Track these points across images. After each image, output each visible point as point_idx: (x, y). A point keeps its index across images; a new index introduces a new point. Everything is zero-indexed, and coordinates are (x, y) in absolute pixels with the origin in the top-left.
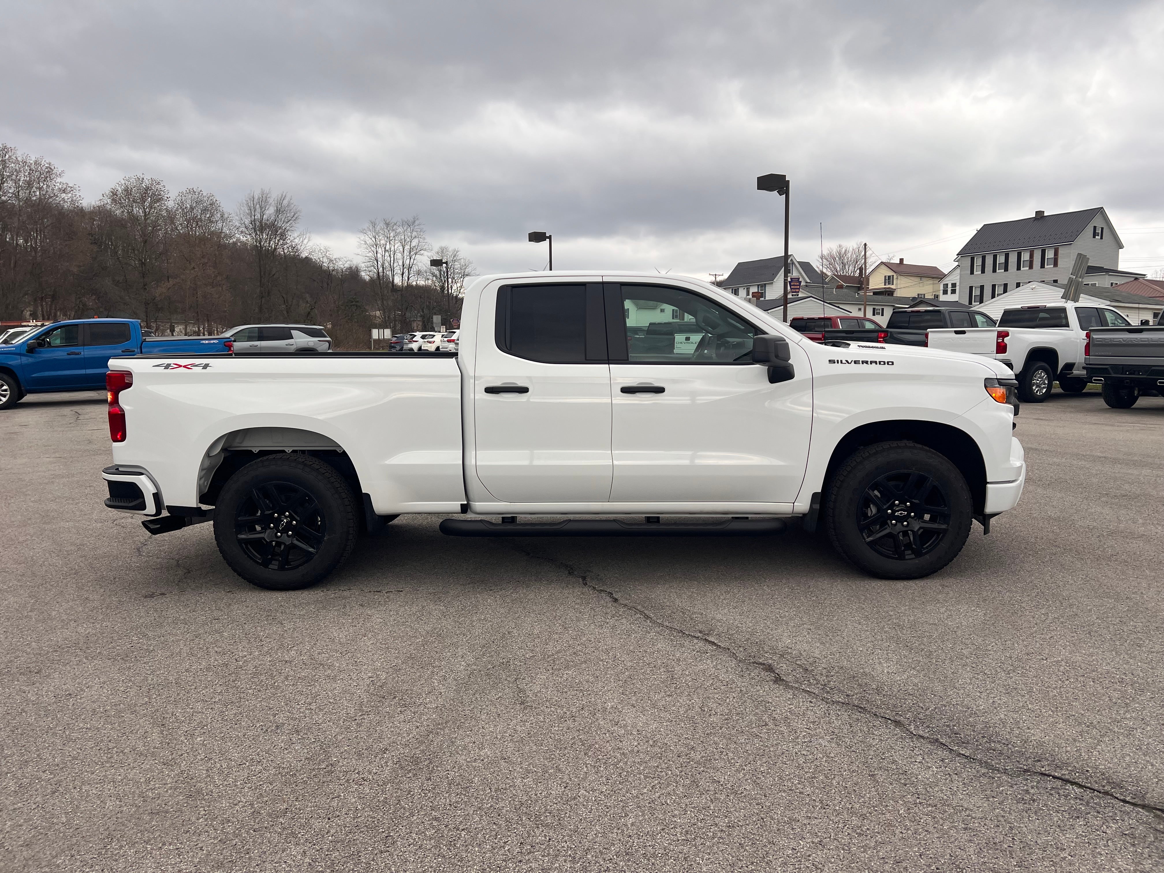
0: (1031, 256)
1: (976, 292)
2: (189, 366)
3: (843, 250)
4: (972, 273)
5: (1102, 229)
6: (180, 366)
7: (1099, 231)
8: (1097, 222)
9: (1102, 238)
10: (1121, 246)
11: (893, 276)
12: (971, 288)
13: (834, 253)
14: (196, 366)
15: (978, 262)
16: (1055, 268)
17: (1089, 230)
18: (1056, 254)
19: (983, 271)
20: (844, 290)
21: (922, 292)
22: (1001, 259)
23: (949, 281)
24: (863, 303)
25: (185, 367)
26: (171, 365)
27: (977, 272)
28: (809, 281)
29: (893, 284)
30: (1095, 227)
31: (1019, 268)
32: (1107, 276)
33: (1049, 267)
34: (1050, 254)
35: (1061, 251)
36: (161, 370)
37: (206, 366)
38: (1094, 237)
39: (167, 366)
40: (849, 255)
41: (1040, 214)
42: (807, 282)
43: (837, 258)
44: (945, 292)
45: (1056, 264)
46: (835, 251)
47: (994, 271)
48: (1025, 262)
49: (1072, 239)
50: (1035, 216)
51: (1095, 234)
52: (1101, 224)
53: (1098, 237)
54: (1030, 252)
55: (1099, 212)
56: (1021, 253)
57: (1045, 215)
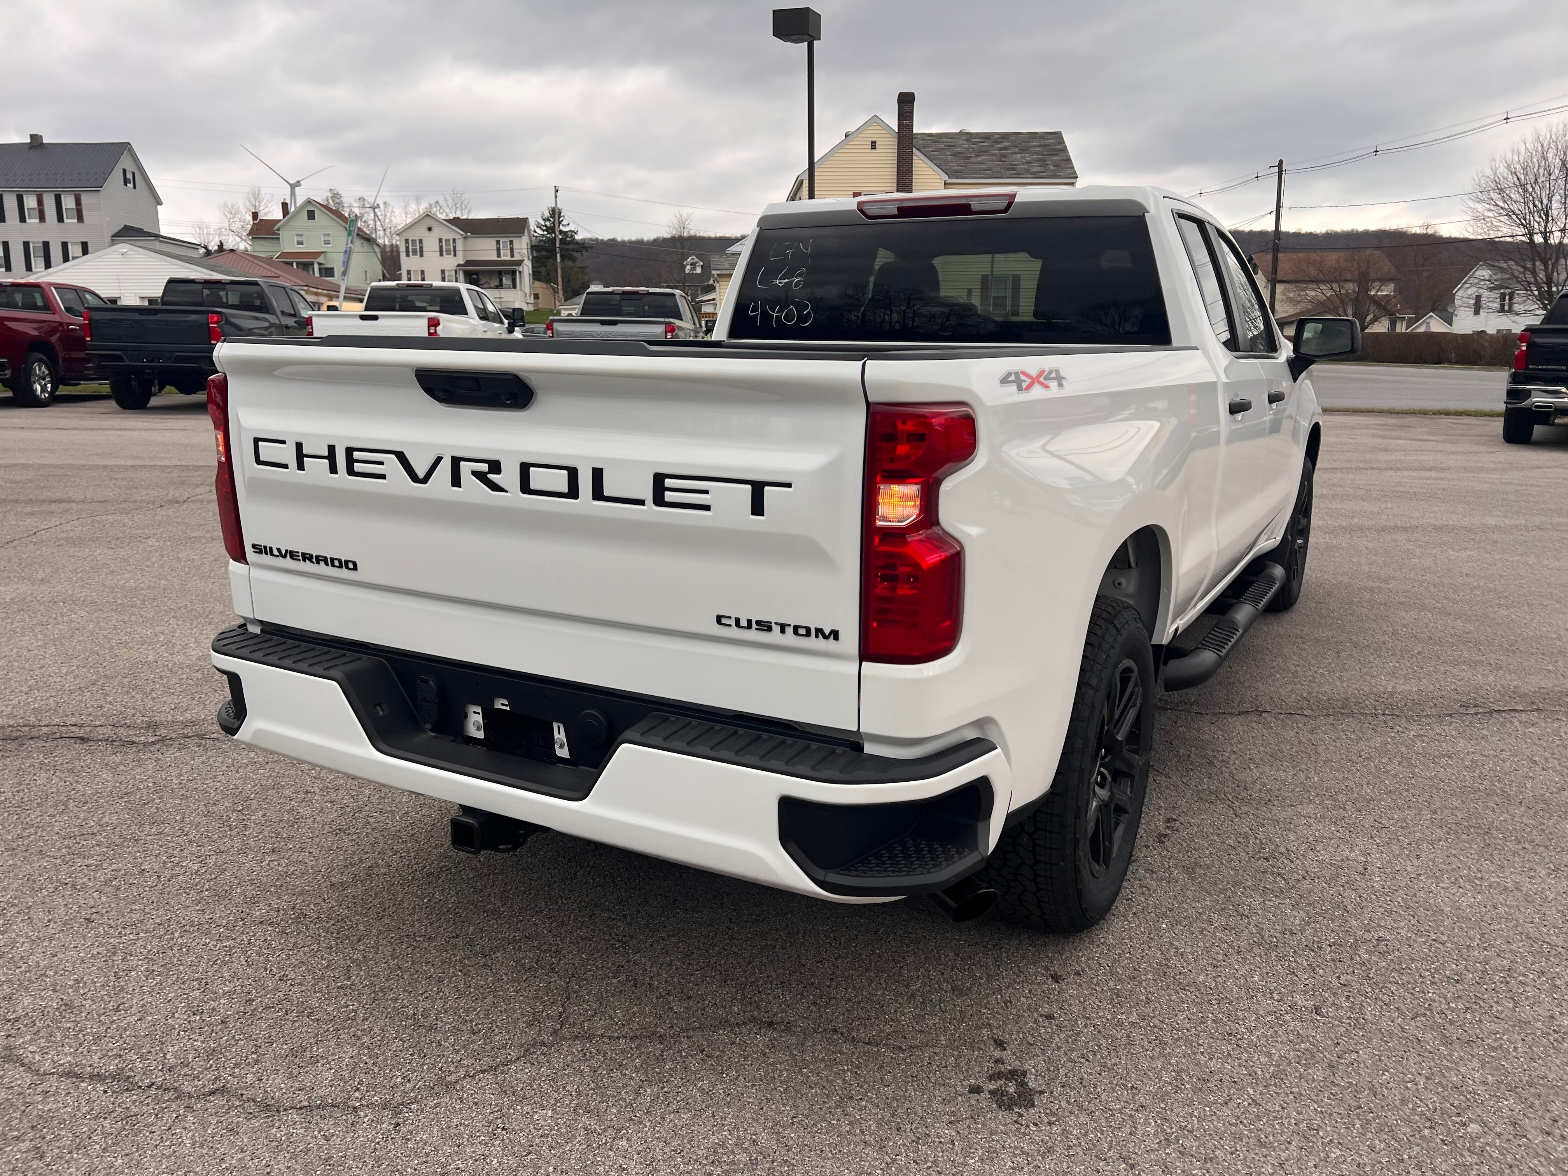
0: (40, 202)
5: (133, 174)
7: (129, 176)
8: (125, 162)
9: (135, 187)
10: (160, 203)
16: (81, 225)
17: (118, 174)
18: (78, 202)
30: (124, 171)
31: (23, 219)
32: (157, 243)
33: (70, 221)
34: (68, 202)
35: (85, 199)
38: (126, 185)
41: (36, 139)
45: (80, 219)
48: (31, 211)
49: (97, 184)
50: (29, 141)
51: (126, 181)
52: (130, 167)
53: (130, 185)
54: (37, 195)
55: (125, 148)
56: (22, 196)
57: (45, 141)
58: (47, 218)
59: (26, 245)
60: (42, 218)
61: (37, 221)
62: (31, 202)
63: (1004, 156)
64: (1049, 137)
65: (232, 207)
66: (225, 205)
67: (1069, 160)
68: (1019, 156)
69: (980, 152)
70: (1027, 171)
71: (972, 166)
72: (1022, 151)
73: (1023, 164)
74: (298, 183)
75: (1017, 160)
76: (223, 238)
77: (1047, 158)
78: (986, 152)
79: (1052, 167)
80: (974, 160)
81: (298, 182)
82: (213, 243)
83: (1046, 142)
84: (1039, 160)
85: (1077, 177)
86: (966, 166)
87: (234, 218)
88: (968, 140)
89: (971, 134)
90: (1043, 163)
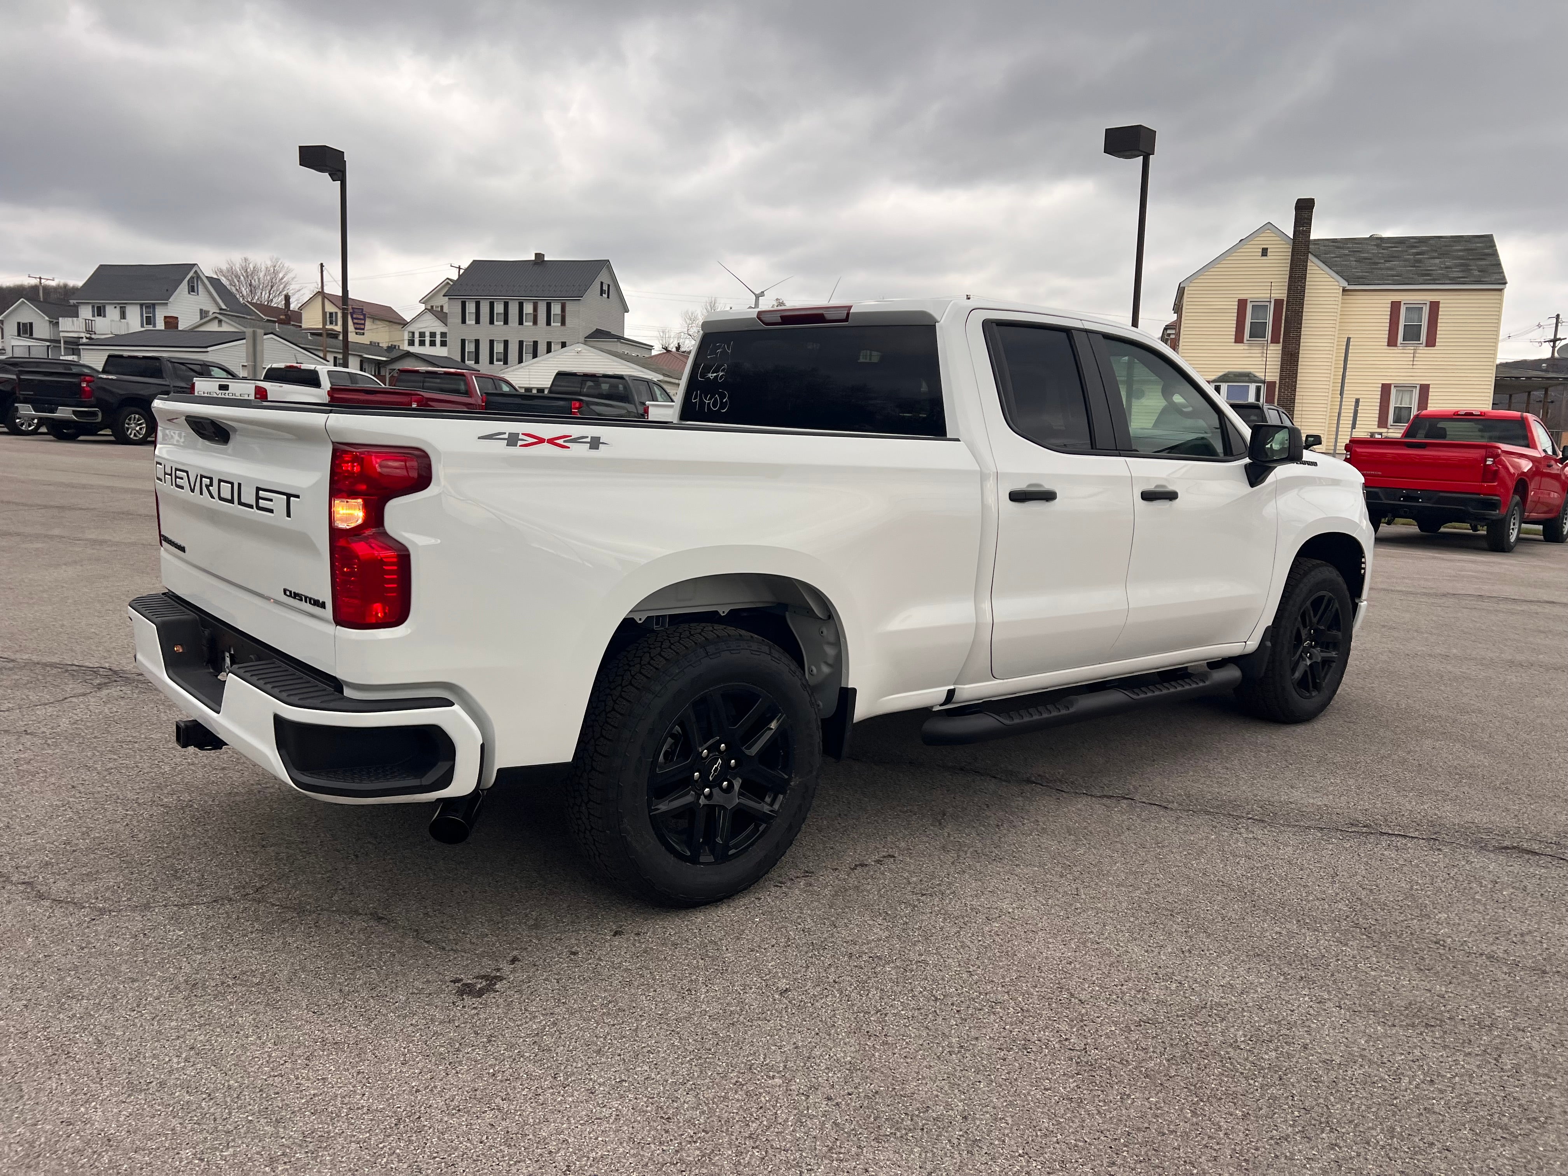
0: (535, 309)
1: (470, 348)
2: (560, 442)
3: (251, 266)
4: (464, 321)
5: (609, 286)
6: (541, 441)
7: (605, 288)
8: (603, 277)
9: (608, 297)
10: (627, 311)
11: (336, 313)
12: (463, 342)
13: (237, 268)
14: (575, 441)
15: (471, 308)
16: (563, 328)
17: (596, 286)
18: (563, 309)
19: (478, 321)
20: (289, 327)
21: (375, 340)
22: (499, 308)
23: (416, 328)
24: (322, 348)
25: (551, 441)
26: (521, 437)
27: (471, 321)
28: (224, 307)
29: (336, 325)
30: (602, 283)
31: (521, 323)
32: (619, 344)
33: (555, 324)
34: (556, 309)
35: (569, 307)
36: (500, 446)
37: (595, 443)
38: (601, 295)
39: (512, 440)
40: (261, 275)
41: (539, 257)
42: (221, 309)
43: (242, 277)
44: (411, 343)
45: (563, 323)
46: (238, 266)
47: (492, 322)
48: (528, 316)
49: (578, 296)
50: (533, 258)
51: (602, 292)
52: (607, 281)
53: (605, 296)
54: (534, 303)
55: (604, 265)
56: (522, 303)
57: (546, 259)
58: (539, 322)
59: (521, 343)
60: (535, 322)
61: (531, 324)
62: (528, 308)
63: (1419, 261)
64: (1477, 240)
65: (692, 314)
66: (687, 312)
67: (1498, 265)
68: (1437, 261)
69: (1390, 258)
70: (1445, 276)
71: (1380, 272)
72: (1442, 255)
73: (1441, 268)
74: (762, 294)
75: (1435, 265)
76: (681, 341)
77: (1472, 263)
78: (1398, 257)
79: (1476, 273)
80: (1382, 266)
81: (763, 292)
82: (672, 345)
83: (1473, 246)
84: (1462, 265)
85: (1505, 283)
86: (1372, 272)
87: (692, 323)
88: (1377, 246)
89: (1381, 239)
90: (1465, 268)
